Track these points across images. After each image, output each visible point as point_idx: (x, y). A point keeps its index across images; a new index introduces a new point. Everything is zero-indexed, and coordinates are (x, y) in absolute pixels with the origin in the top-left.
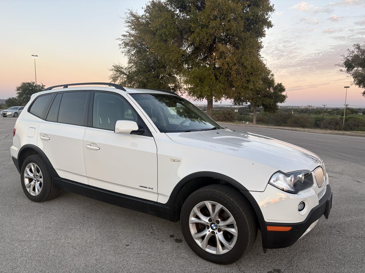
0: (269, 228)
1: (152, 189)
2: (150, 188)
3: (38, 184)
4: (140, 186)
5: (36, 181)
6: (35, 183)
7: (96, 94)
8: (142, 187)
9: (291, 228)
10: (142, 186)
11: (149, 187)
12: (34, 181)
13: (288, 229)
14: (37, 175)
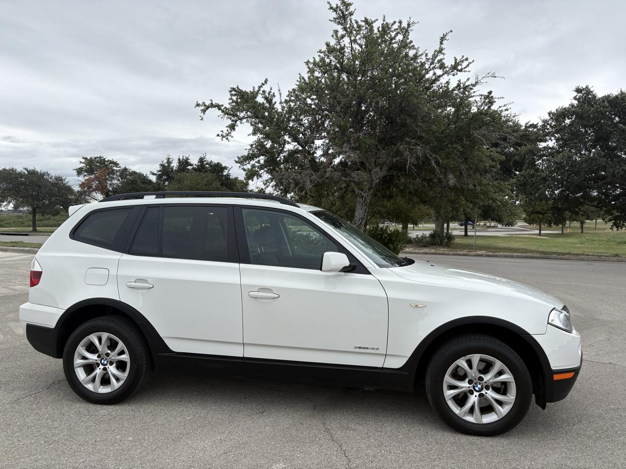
0: (556, 377)
1: (378, 349)
2: (373, 349)
3: (112, 369)
4: (356, 348)
5: (106, 365)
6: (105, 369)
7: (245, 211)
8: (360, 348)
9: (574, 373)
10: (360, 346)
11: (372, 347)
12: (101, 367)
13: (571, 375)
14: (108, 355)
